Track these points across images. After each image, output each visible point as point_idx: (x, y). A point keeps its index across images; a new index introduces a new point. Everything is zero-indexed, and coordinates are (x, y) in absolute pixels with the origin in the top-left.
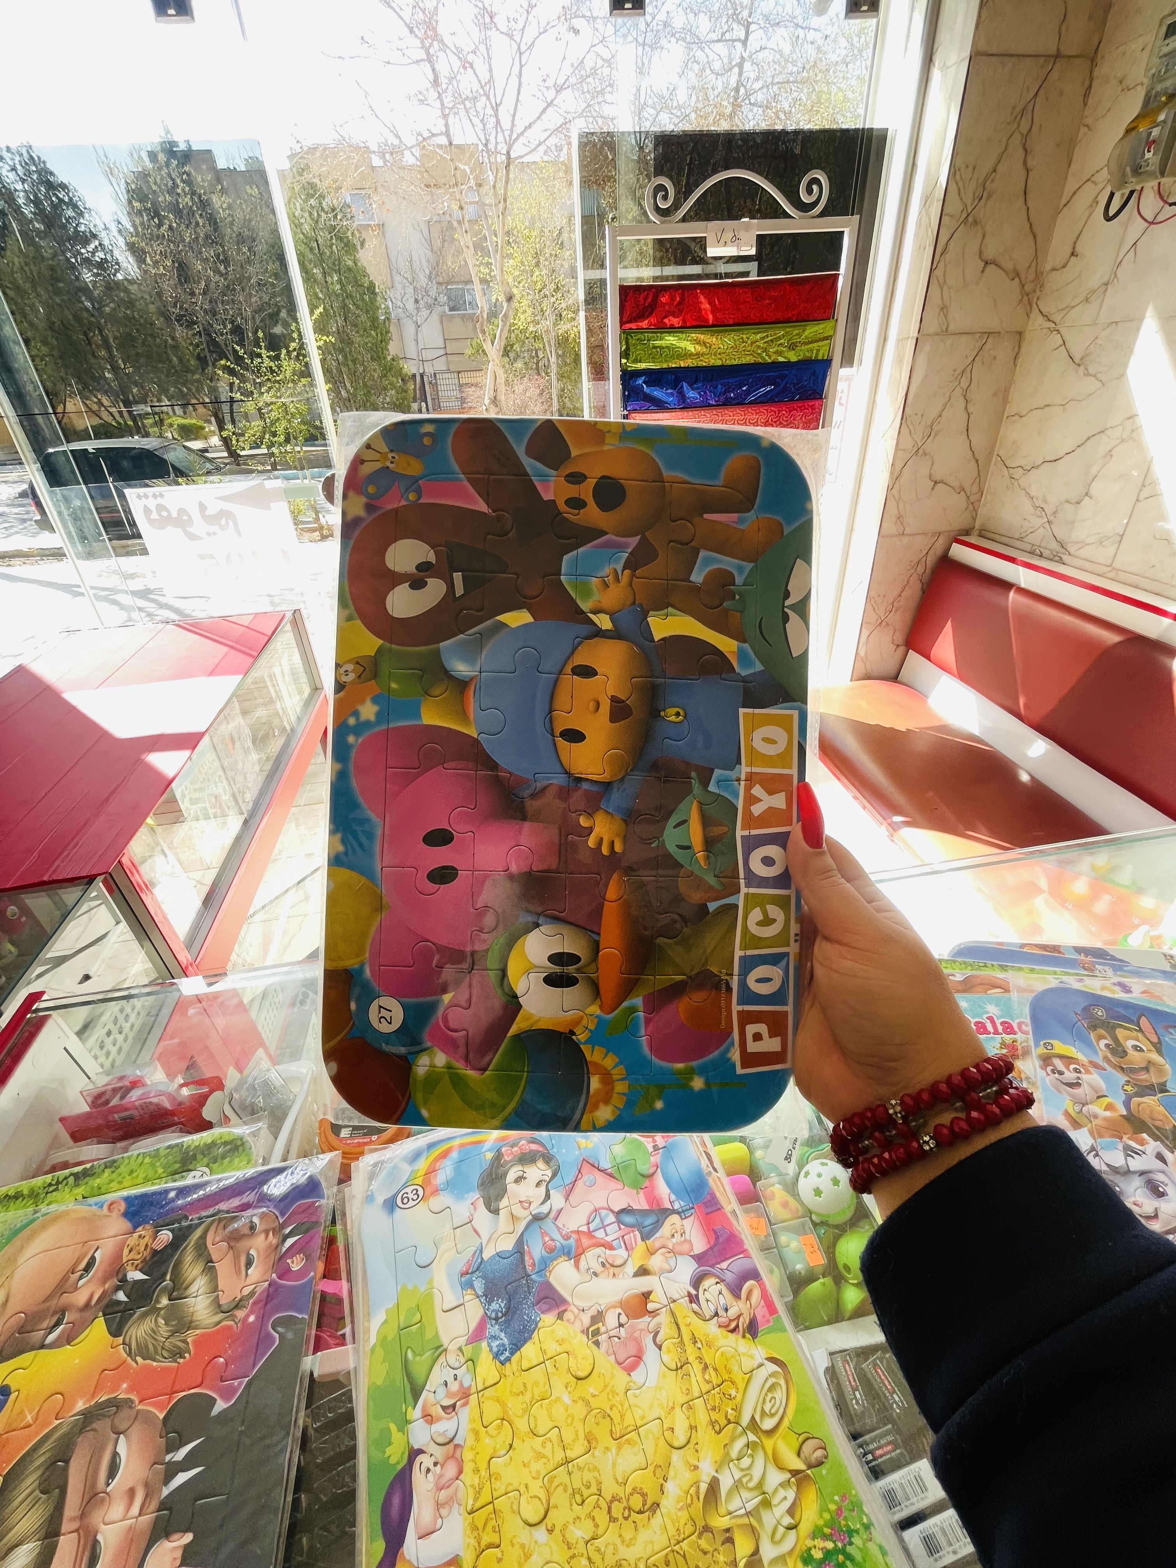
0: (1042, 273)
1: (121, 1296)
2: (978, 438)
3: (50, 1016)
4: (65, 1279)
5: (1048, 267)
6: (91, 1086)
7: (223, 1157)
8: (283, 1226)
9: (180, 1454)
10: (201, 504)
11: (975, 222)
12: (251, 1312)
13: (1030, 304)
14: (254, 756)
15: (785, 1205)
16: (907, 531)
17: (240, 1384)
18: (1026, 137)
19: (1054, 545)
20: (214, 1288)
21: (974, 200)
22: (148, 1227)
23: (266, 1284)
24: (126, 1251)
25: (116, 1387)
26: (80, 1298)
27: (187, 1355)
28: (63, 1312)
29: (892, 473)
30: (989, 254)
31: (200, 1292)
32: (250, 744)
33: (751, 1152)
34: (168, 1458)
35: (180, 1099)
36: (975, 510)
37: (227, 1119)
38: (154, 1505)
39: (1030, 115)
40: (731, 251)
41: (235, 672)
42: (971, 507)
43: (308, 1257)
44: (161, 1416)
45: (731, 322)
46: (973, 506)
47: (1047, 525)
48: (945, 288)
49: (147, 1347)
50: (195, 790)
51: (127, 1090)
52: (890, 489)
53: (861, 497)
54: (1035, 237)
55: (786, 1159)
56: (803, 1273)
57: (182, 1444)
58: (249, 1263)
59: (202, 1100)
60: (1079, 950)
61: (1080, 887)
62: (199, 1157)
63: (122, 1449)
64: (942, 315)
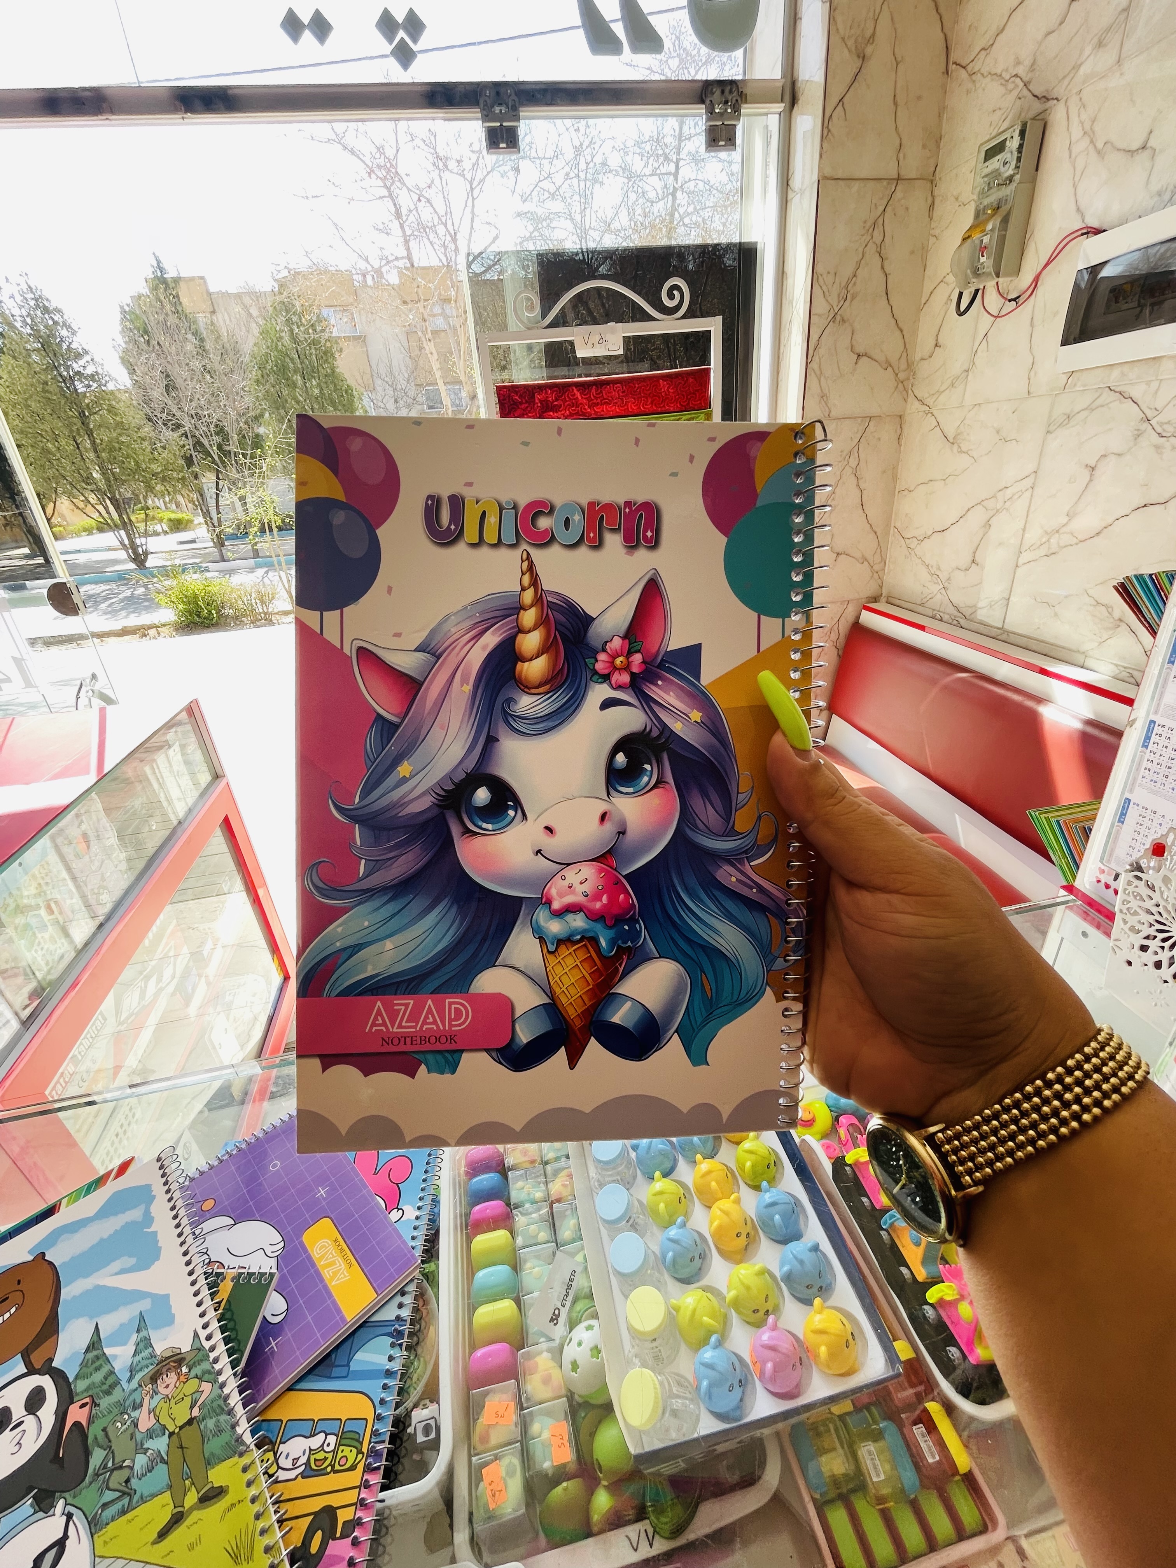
0: (913, 363)
2: (873, 511)
5: (917, 357)
11: (843, 321)
13: (905, 390)
14: (120, 854)
15: (548, 1380)
18: (880, 247)
19: (951, 610)
21: (839, 302)
30: (860, 349)
32: (114, 842)
33: (522, 1314)
36: (881, 579)
39: (881, 227)
40: (599, 352)
46: (877, 574)
47: (943, 591)
48: (822, 379)
54: (901, 331)
55: (552, 1320)
56: (550, 1473)
64: (823, 403)
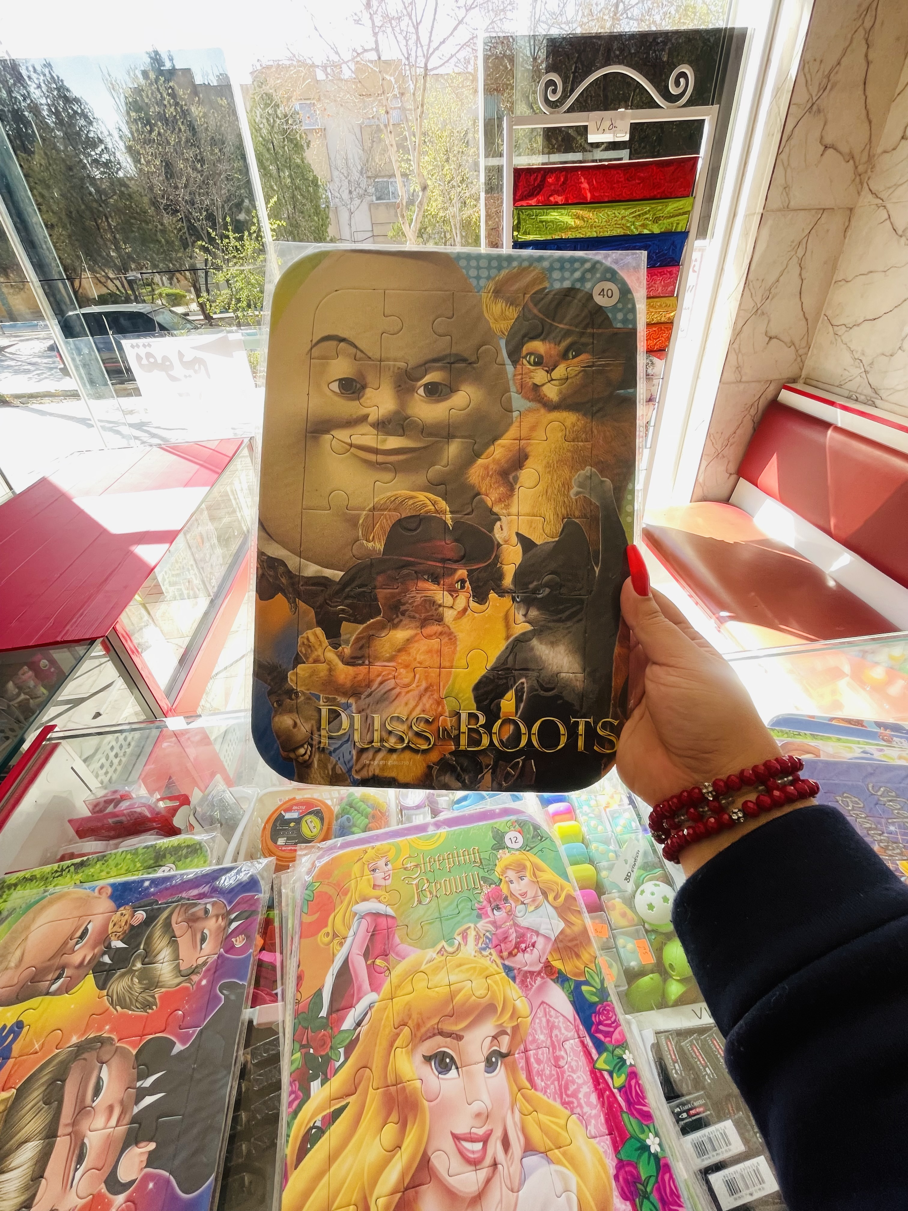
0: (874, 156)
1: (106, 959)
2: (809, 301)
3: (60, 743)
4: (65, 943)
5: (879, 150)
6: (92, 797)
7: (186, 857)
8: (229, 913)
9: (148, 1082)
10: (179, 352)
11: (819, 111)
12: (204, 977)
13: (861, 183)
14: (219, 551)
15: (624, 915)
16: (744, 379)
17: (194, 1032)
18: (869, 32)
19: (868, 391)
20: (176, 957)
21: (818, 92)
22: (127, 907)
23: (216, 956)
24: (111, 925)
25: (100, 1029)
26: (76, 958)
27: (154, 1007)
28: (63, 968)
29: (734, 330)
30: (828, 140)
31: (165, 960)
32: (216, 541)
33: (598, 873)
34: (139, 1084)
35: (157, 810)
36: (803, 362)
37: (192, 827)
38: (127, 1119)
39: (874, 13)
40: (608, 138)
41: (204, 485)
42: (799, 359)
43: (248, 937)
44: (134, 1052)
45: (606, 200)
46: (801, 358)
47: (864, 375)
48: (789, 171)
49: (125, 1000)
50: (173, 575)
51: (117, 802)
52: (731, 343)
53: (706, 350)
54: (870, 122)
55: (626, 879)
56: (636, 969)
57: (149, 1075)
58: (203, 940)
59: (174, 811)
60: (879, 724)
61: (878, 673)
62: (168, 856)
63: (104, 1075)
64: (784, 193)
